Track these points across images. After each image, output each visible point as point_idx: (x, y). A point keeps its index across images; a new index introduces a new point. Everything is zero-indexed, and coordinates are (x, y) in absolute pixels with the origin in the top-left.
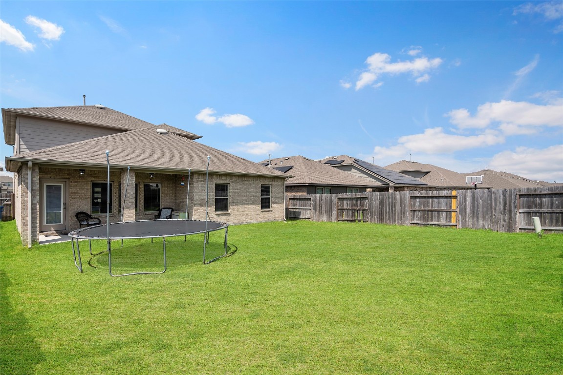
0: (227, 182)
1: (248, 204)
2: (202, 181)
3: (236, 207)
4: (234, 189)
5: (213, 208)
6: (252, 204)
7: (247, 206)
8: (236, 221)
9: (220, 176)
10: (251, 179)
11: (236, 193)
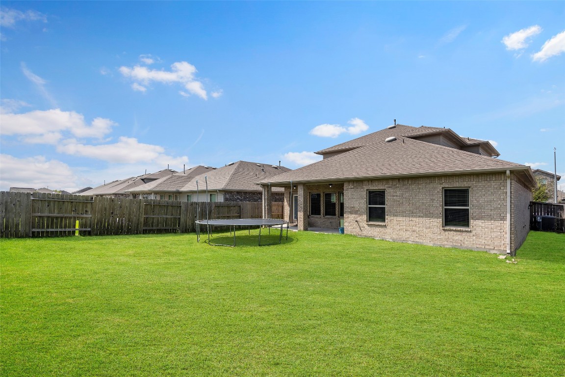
0: (383, 188)
1: (416, 217)
2: (352, 188)
3: (395, 218)
4: (392, 195)
5: (365, 217)
6: (422, 217)
7: (414, 219)
8: (395, 237)
9: (372, 181)
10: (421, 181)
11: (394, 201)
